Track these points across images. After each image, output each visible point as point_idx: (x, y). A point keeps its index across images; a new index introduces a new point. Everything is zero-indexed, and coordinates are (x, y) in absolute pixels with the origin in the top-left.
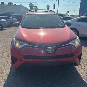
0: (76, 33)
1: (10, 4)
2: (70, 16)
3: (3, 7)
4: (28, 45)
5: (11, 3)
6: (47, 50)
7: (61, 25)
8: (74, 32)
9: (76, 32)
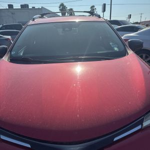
1: (25, 7)
2: (134, 23)
3: (12, 14)
5: (25, 5)
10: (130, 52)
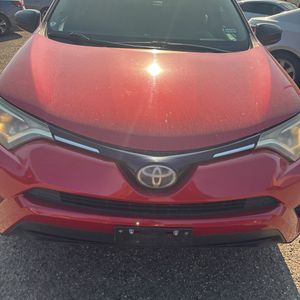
0: (291, 74)
4: (49, 135)
6: (143, 170)
7: (231, 38)
8: (286, 67)
9: (292, 69)
10: (256, 44)
